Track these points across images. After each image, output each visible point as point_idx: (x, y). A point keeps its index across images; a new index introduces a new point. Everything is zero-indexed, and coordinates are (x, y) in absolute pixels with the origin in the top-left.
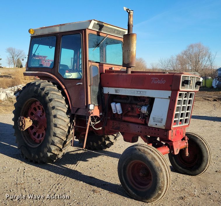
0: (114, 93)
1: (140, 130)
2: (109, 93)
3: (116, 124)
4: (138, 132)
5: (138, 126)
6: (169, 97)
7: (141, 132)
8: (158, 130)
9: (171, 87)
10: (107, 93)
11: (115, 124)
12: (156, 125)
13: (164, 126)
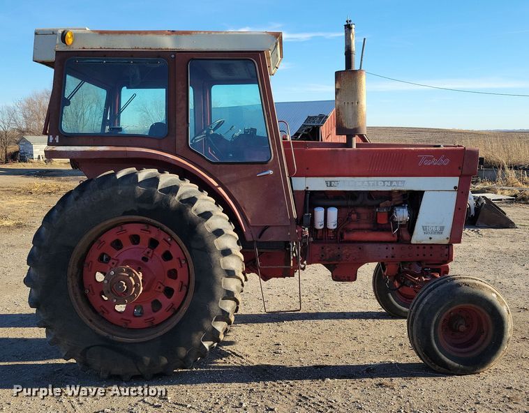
0: (324, 188)
1: (390, 252)
2: (309, 189)
3: (329, 251)
4: (387, 257)
5: (385, 246)
6: (455, 188)
7: (393, 257)
8: (431, 248)
9: (460, 171)
10: (304, 189)
11: (327, 249)
12: (430, 238)
13: (447, 238)
